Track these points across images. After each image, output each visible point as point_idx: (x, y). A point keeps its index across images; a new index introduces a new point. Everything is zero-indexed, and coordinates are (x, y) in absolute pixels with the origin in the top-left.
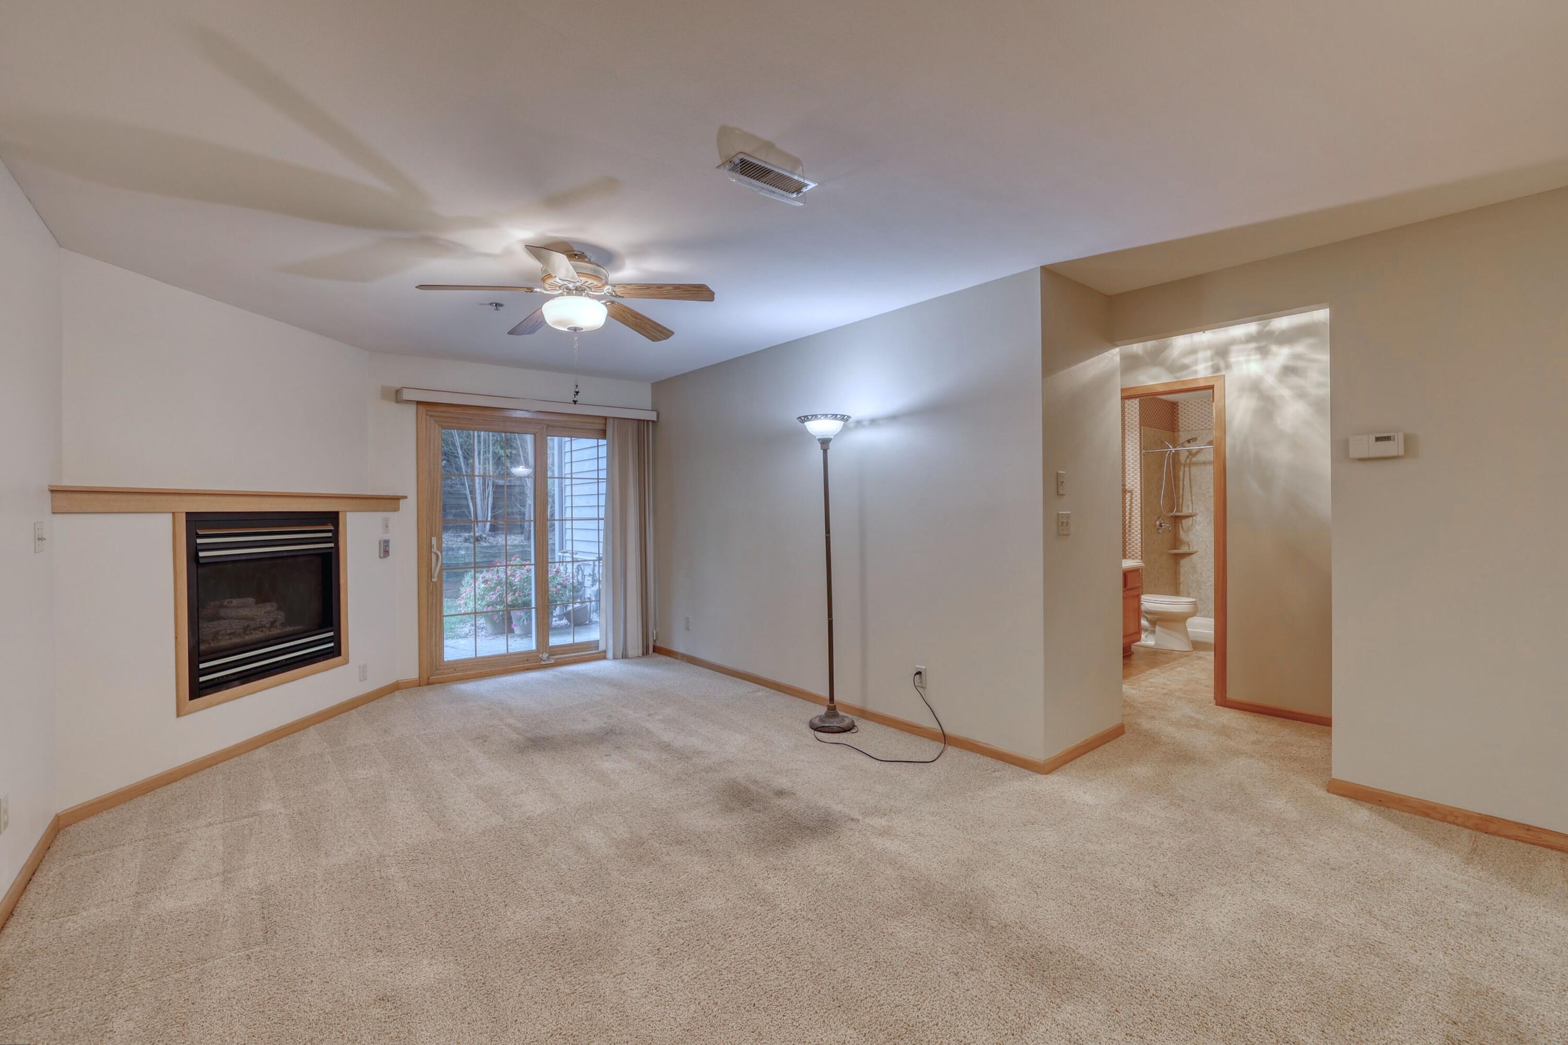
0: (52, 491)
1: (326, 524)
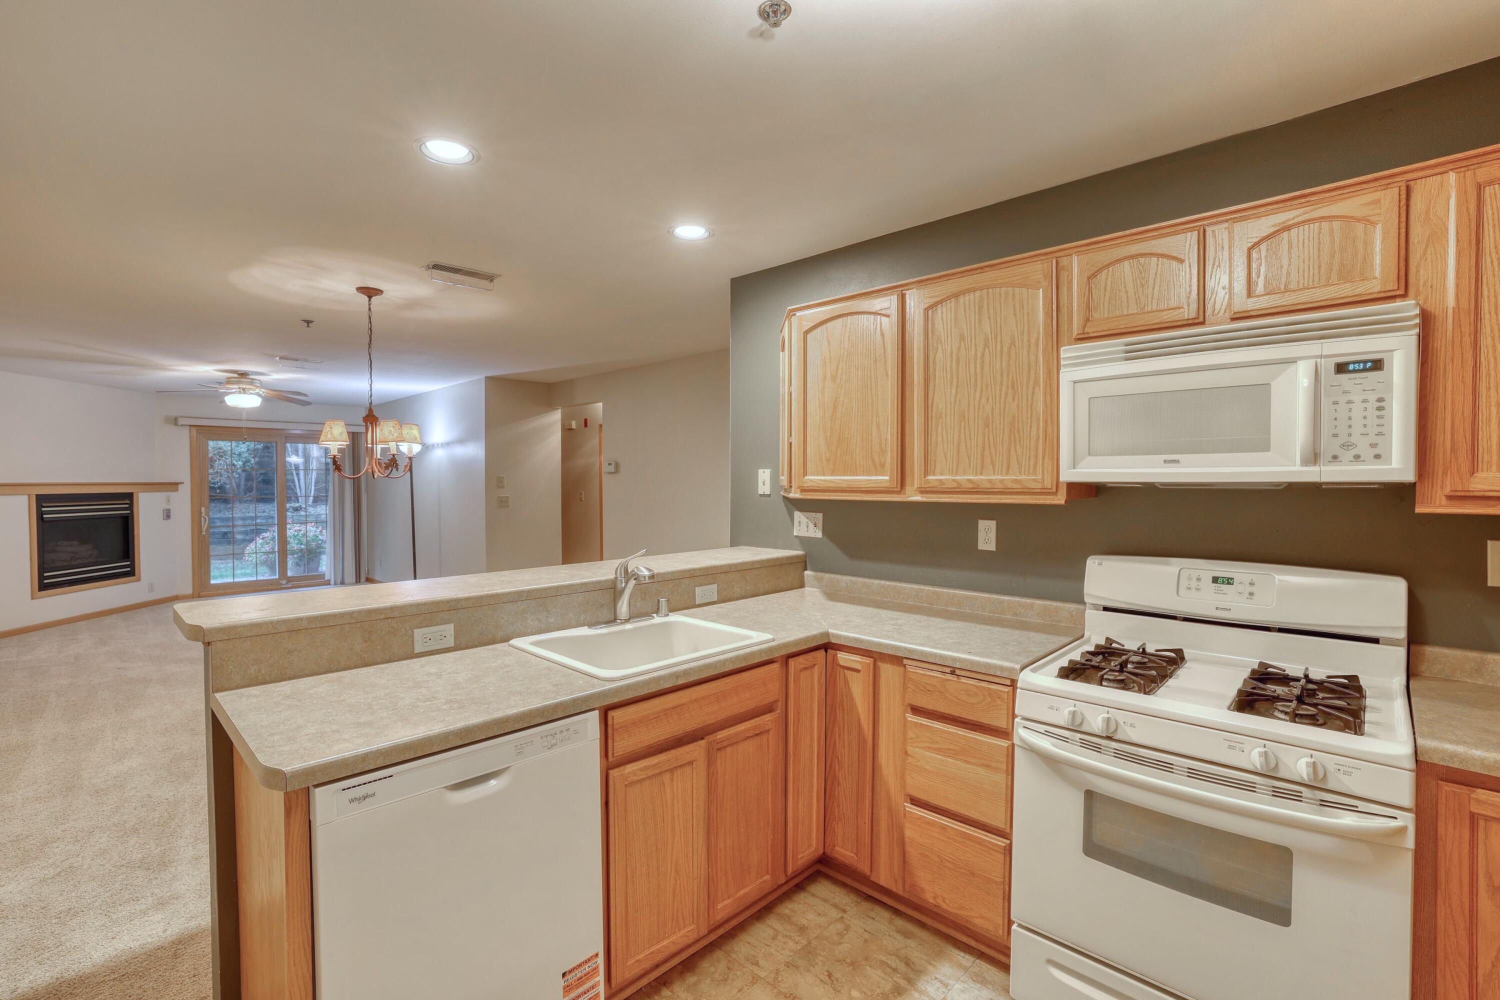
1: (124, 500)
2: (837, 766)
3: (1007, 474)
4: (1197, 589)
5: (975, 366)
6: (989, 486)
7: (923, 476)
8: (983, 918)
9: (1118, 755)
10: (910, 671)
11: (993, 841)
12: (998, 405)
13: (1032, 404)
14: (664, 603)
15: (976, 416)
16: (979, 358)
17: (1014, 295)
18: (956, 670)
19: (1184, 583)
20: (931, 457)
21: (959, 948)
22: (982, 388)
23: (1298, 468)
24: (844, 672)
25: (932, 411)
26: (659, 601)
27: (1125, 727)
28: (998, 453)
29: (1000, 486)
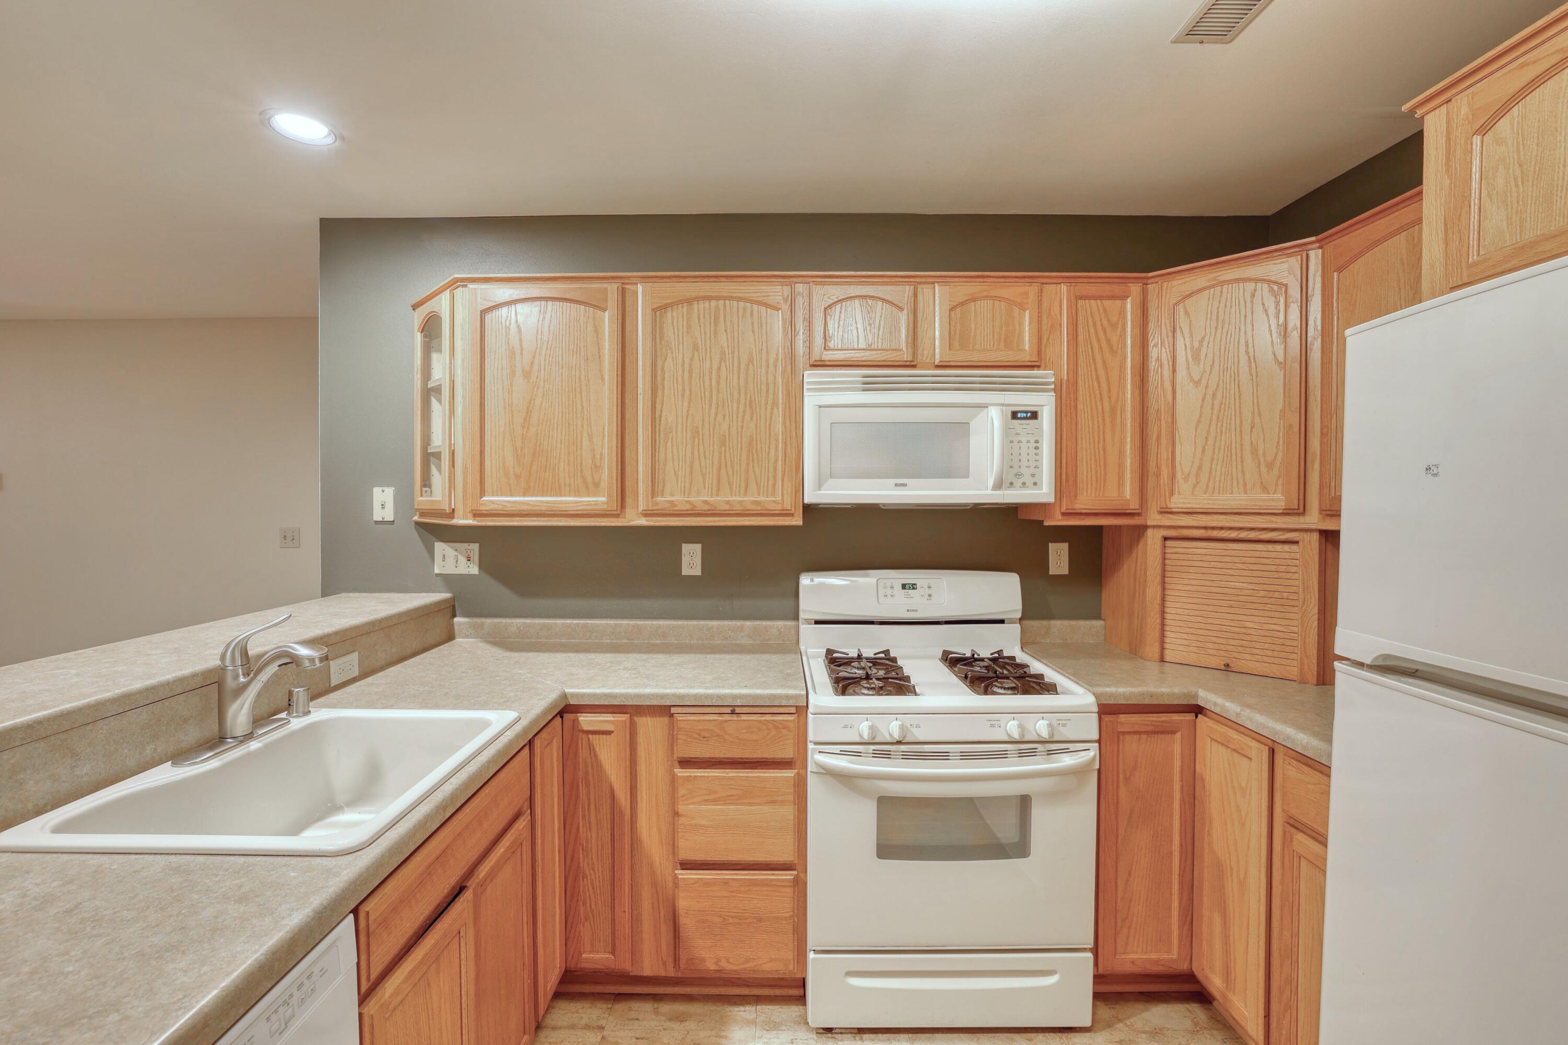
2: (581, 856)
3: (745, 495)
4: (892, 596)
5: (711, 379)
6: (727, 507)
7: (650, 496)
8: (771, 960)
9: (906, 756)
10: (680, 720)
11: (780, 877)
12: (735, 423)
13: (770, 424)
14: (301, 695)
15: (712, 433)
16: (714, 372)
17: (752, 311)
18: (736, 708)
19: (881, 592)
20: (658, 476)
21: (735, 1004)
22: (718, 404)
23: (989, 492)
24: (589, 739)
25: (660, 425)
26: (290, 693)
27: (912, 729)
28: (735, 473)
29: (738, 507)
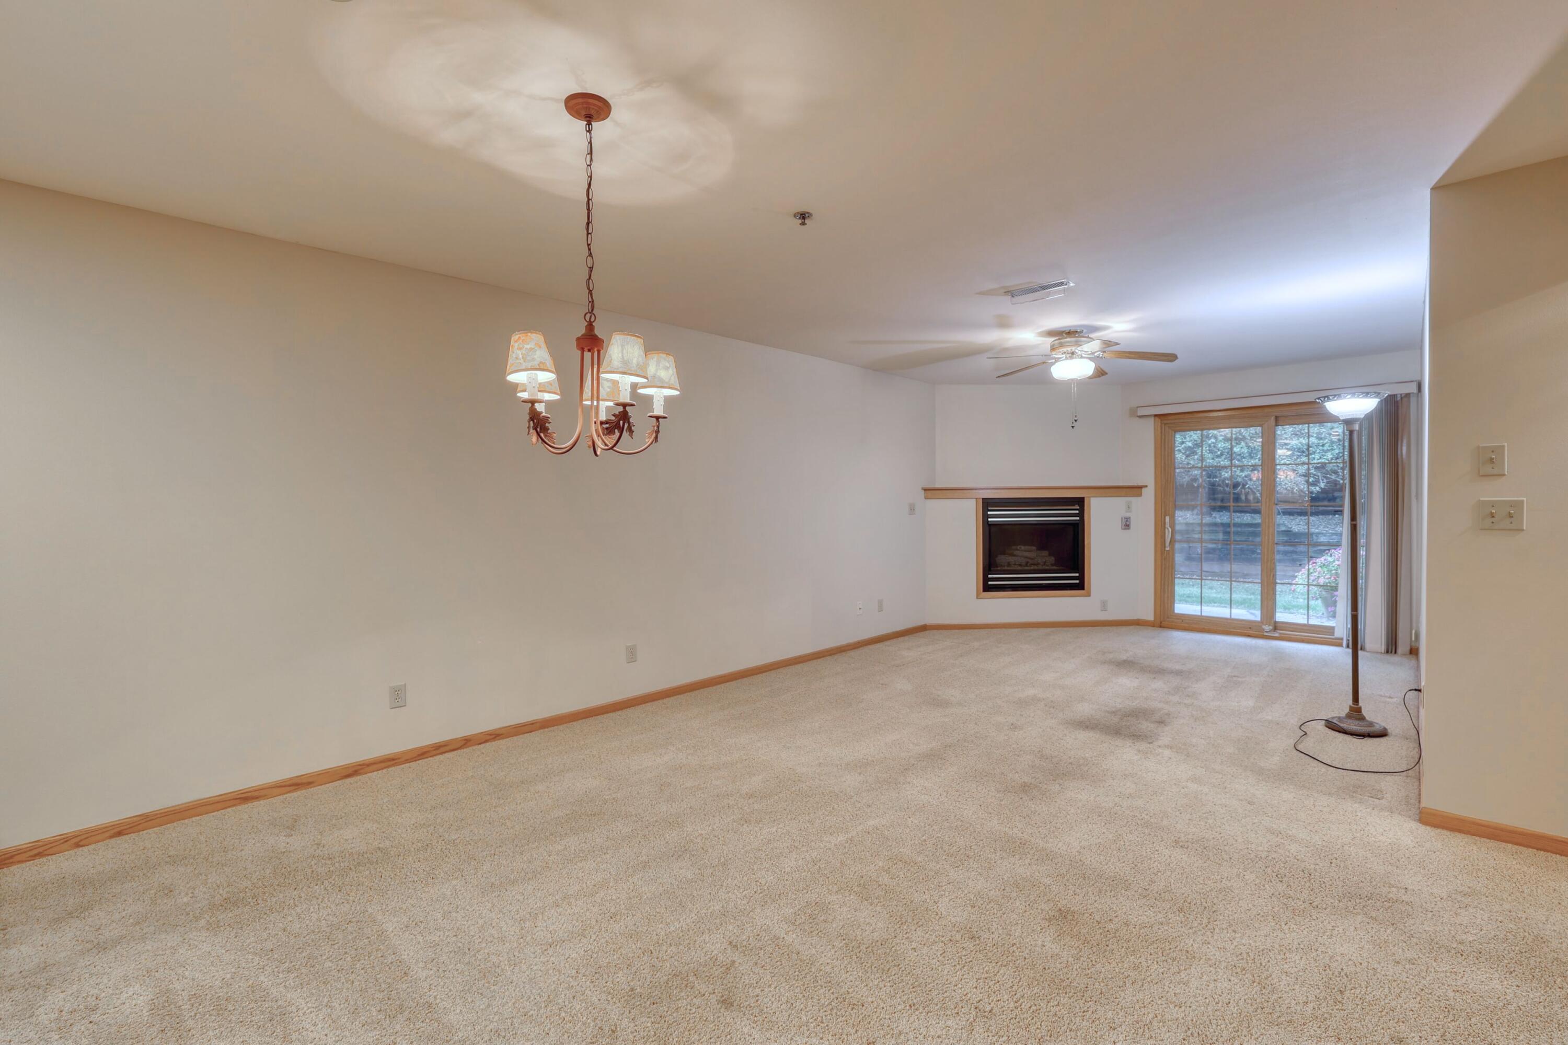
0: (925, 490)
1: (1074, 505)
